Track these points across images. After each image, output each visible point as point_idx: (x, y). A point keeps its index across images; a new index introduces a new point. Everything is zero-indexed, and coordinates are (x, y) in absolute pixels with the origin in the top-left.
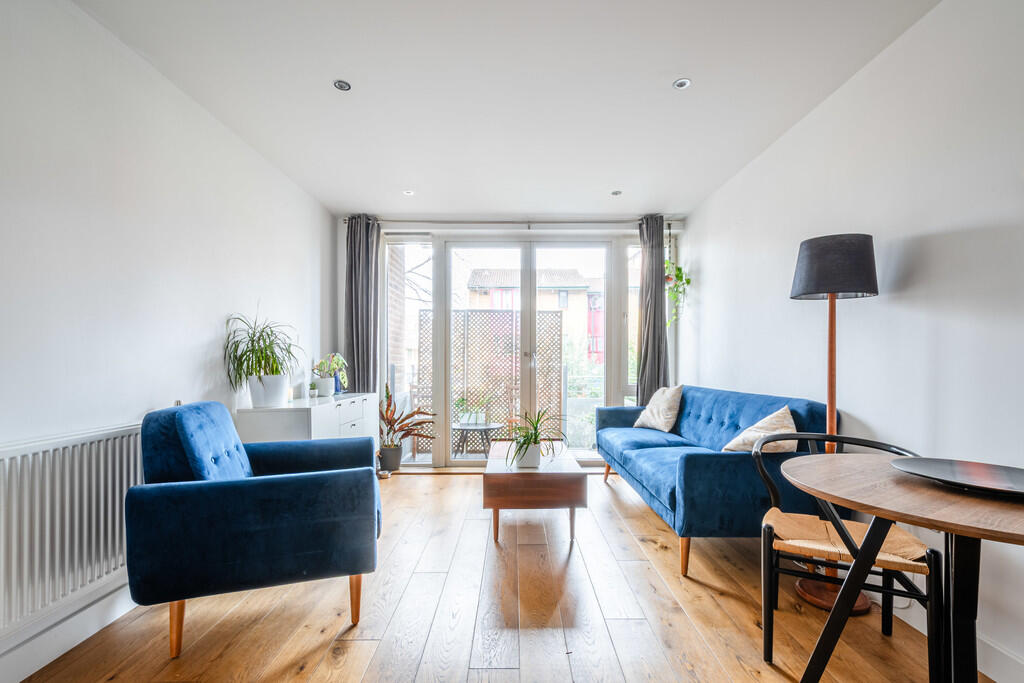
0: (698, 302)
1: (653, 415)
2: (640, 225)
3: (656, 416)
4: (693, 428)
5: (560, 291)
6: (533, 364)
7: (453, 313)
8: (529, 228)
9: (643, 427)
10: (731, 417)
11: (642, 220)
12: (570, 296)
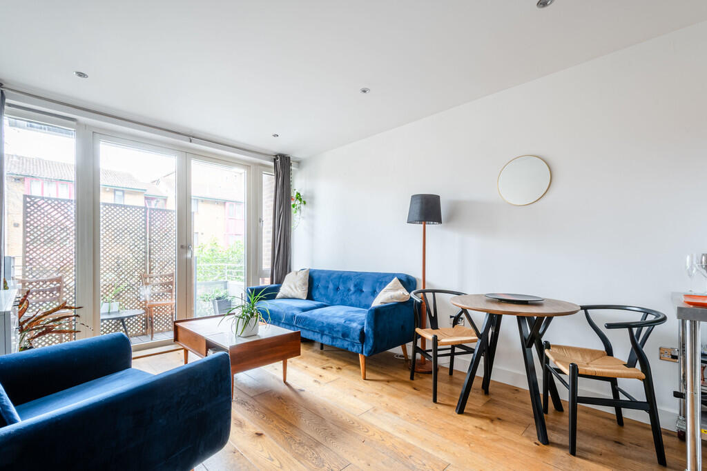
0: (312, 217)
1: (292, 289)
2: (275, 160)
3: (295, 290)
4: (325, 295)
5: (115, 190)
6: (189, 255)
7: (101, 206)
8: (191, 141)
9: (284, 298)
10: (355, 286)
11: (276, 156)
12: (126, 196)
